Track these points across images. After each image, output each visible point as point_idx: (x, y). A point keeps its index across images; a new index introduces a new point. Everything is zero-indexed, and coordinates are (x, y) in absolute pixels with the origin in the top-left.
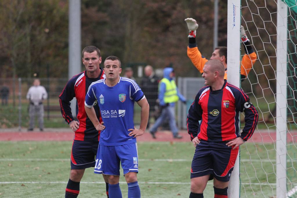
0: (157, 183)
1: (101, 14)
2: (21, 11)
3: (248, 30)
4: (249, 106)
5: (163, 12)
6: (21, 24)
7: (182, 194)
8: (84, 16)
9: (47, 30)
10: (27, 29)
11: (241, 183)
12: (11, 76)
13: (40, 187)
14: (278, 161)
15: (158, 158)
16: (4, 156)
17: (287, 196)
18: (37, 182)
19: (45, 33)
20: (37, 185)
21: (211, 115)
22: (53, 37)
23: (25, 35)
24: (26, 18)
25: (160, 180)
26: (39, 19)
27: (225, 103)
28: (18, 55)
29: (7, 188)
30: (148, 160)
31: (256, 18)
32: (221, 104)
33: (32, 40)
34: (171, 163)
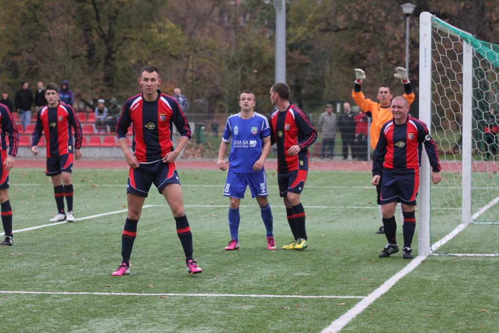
0: (355, 208)
1: (303, 57)
2: (232, 54)
3: (437, 70)
4: (429, 139)
5: (359, 54)
6: (233, 65)
7: (377, 217)
8: (288, 58)
9: (256, 71)
10: (239, 71)
11: (431, 207)
12: (224, 112)
13: (250, 211)
14: (464, 188)
15: (356, 185)
16: (218, 183)
17: (471, 218)
18: (249, 206)
19: (254, 73)
20: (248, 208)
21: (397, 147)
22: (261, 78)
23: (237, 74)
24: (237, 60)
25: (357, 205)
26: (250, 61)
27: (410, 136)
28: (230, 92)
29: (222, 211)
30: (346, 187)
31: (444, 59)
32: (406, 136)
33: (242, 80)
34: (367, 190)
